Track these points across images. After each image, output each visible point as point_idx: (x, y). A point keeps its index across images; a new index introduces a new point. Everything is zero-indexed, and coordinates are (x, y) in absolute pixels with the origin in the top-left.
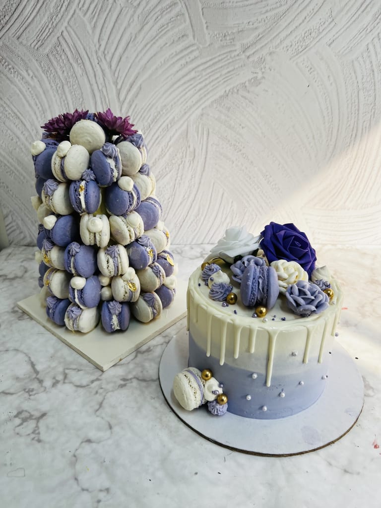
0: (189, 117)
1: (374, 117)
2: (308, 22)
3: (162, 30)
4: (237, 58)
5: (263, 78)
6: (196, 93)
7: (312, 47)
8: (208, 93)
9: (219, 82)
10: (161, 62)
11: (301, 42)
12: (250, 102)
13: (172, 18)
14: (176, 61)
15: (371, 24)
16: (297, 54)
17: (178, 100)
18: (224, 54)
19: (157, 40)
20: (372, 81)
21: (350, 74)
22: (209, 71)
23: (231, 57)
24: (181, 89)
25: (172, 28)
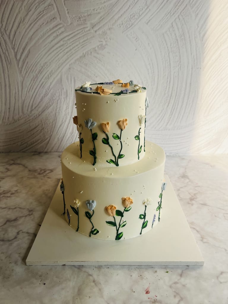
0: (61, 70)
1: (180, 70)
2: (132, 9)
3: (40, 15)
4: (89, 32)
5: (106, 44)
6: (65, 54)
7: (135, 25)
8: (72, 55)
9: (78, 48)
10: (41, 35)
11: (128, 22)
12: (100, 60)
13: (46, 7)
14: (51, 34)
15: (173, 9)
16: (127, 29)
17: (54, 59)
18: (80, 29)
19: (38, 21)
20: (178, 46)
21: (162, 42)
22: (71, 40)
23: (85, 31)
24: (55, 52)
25: (46, 14)
